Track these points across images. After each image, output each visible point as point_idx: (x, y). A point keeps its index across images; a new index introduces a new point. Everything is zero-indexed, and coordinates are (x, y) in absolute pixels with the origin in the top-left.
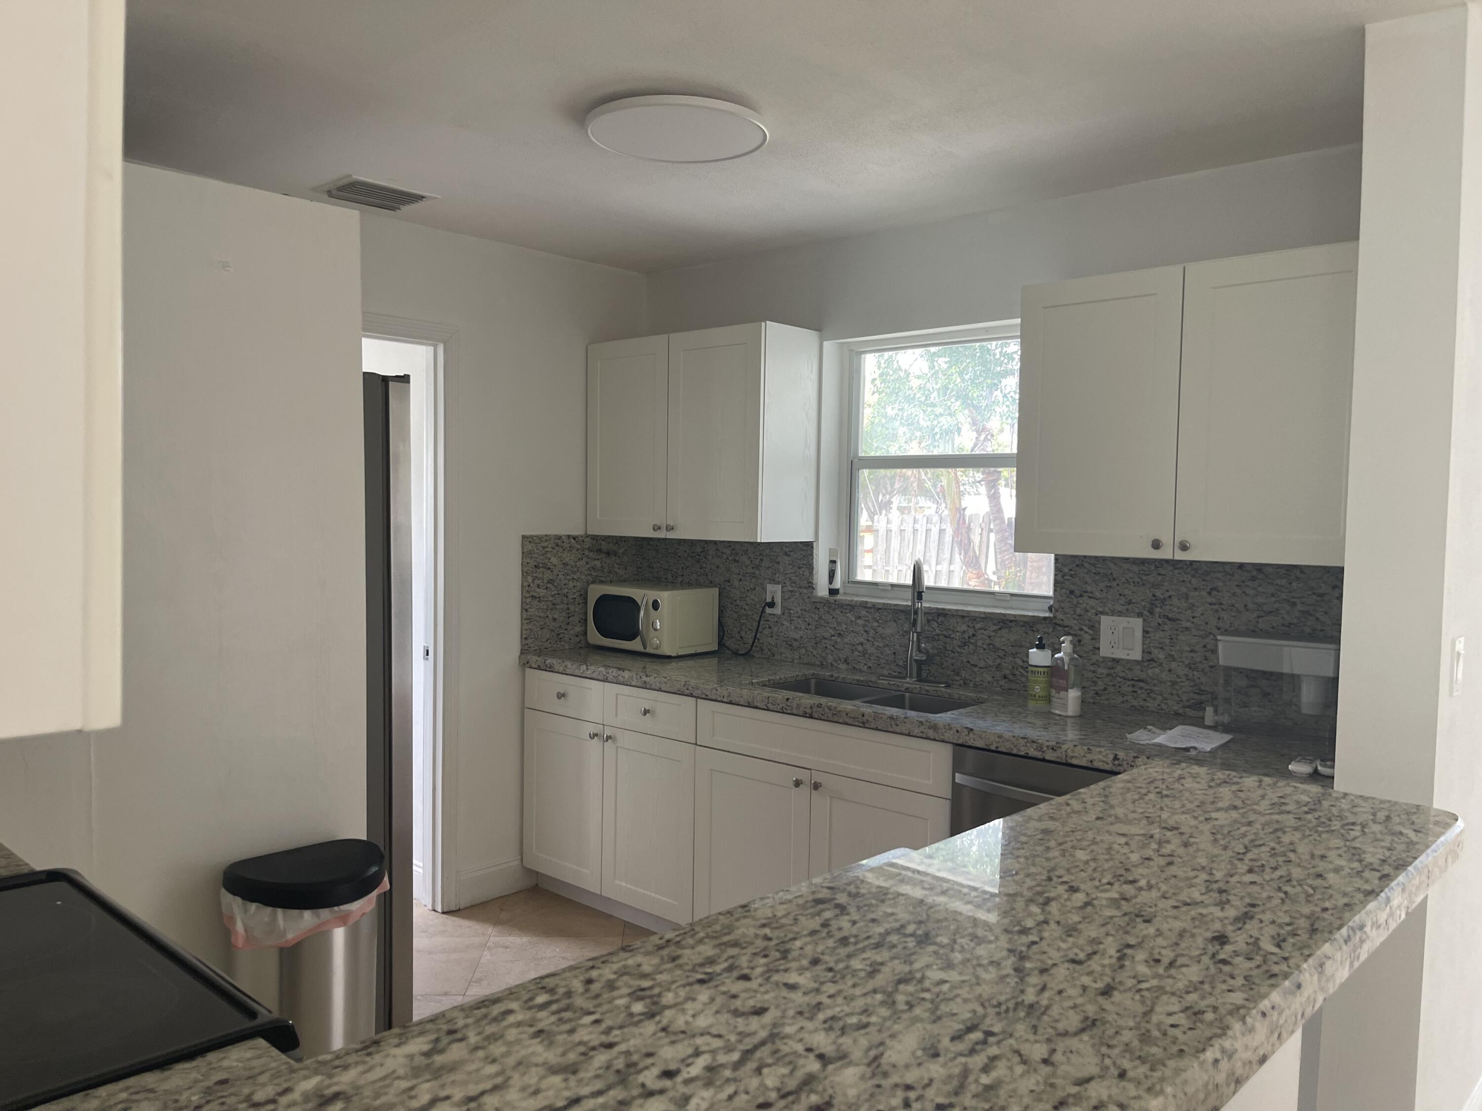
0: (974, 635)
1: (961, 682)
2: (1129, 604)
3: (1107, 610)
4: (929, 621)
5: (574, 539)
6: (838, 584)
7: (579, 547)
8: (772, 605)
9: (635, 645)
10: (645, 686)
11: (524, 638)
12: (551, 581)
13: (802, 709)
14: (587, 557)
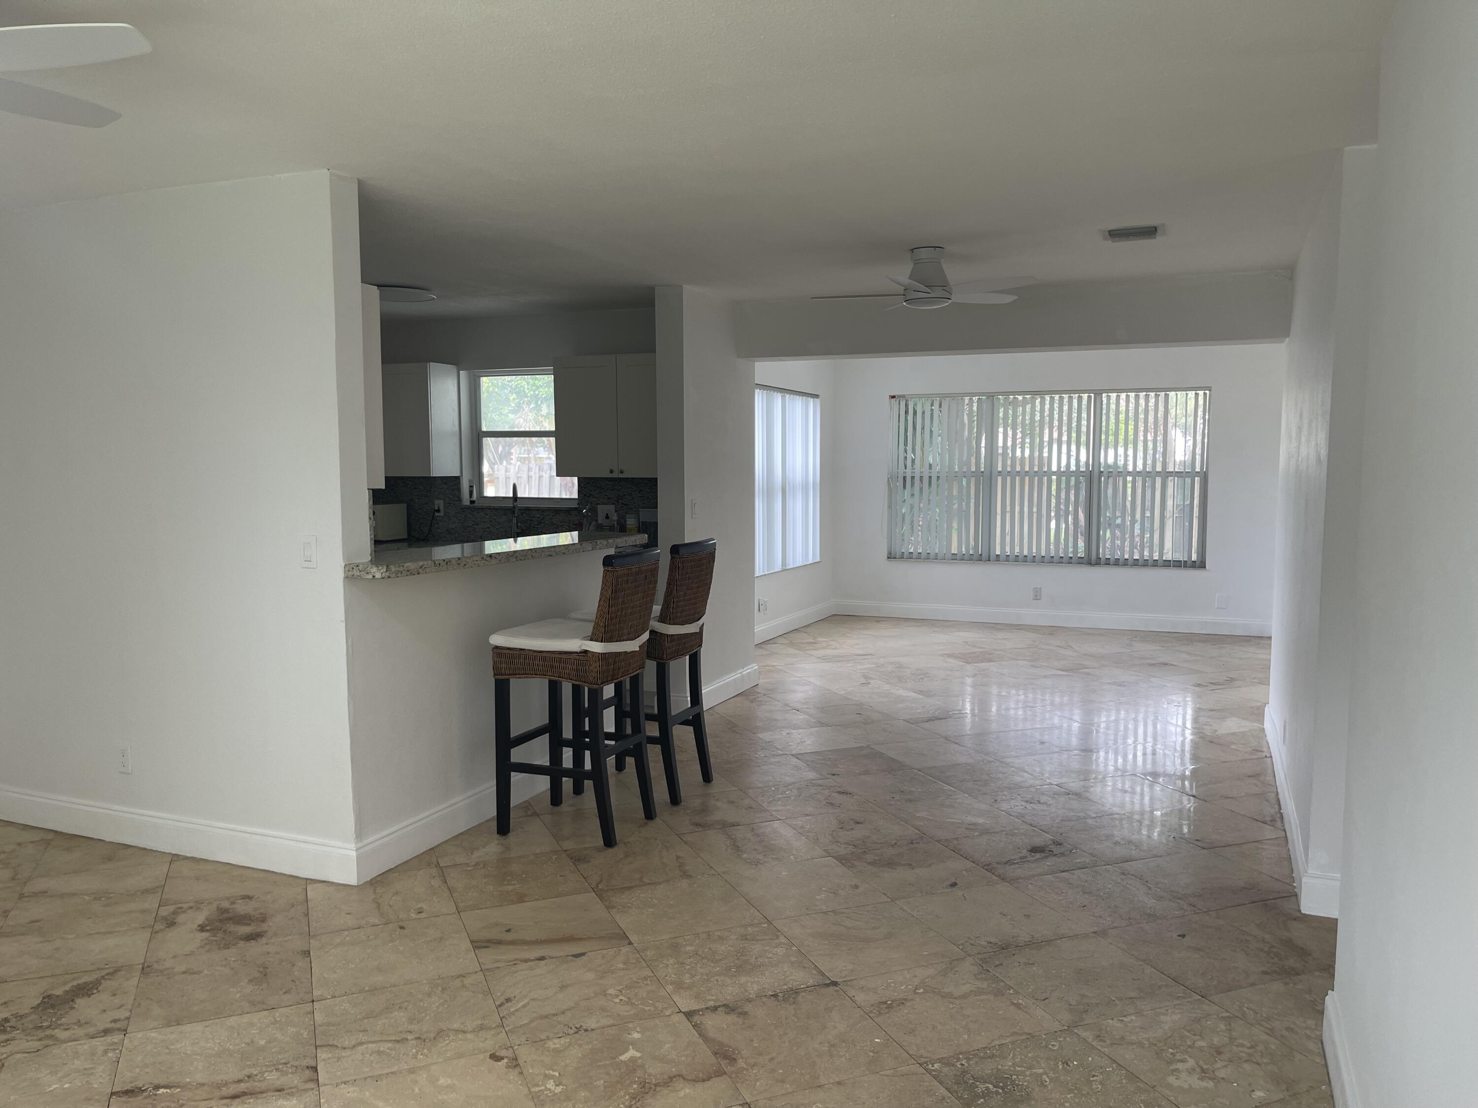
0: (543, 519)
2: (609, 499)
3: (600, 502)
6: (474, 498)
8: (438, 511)
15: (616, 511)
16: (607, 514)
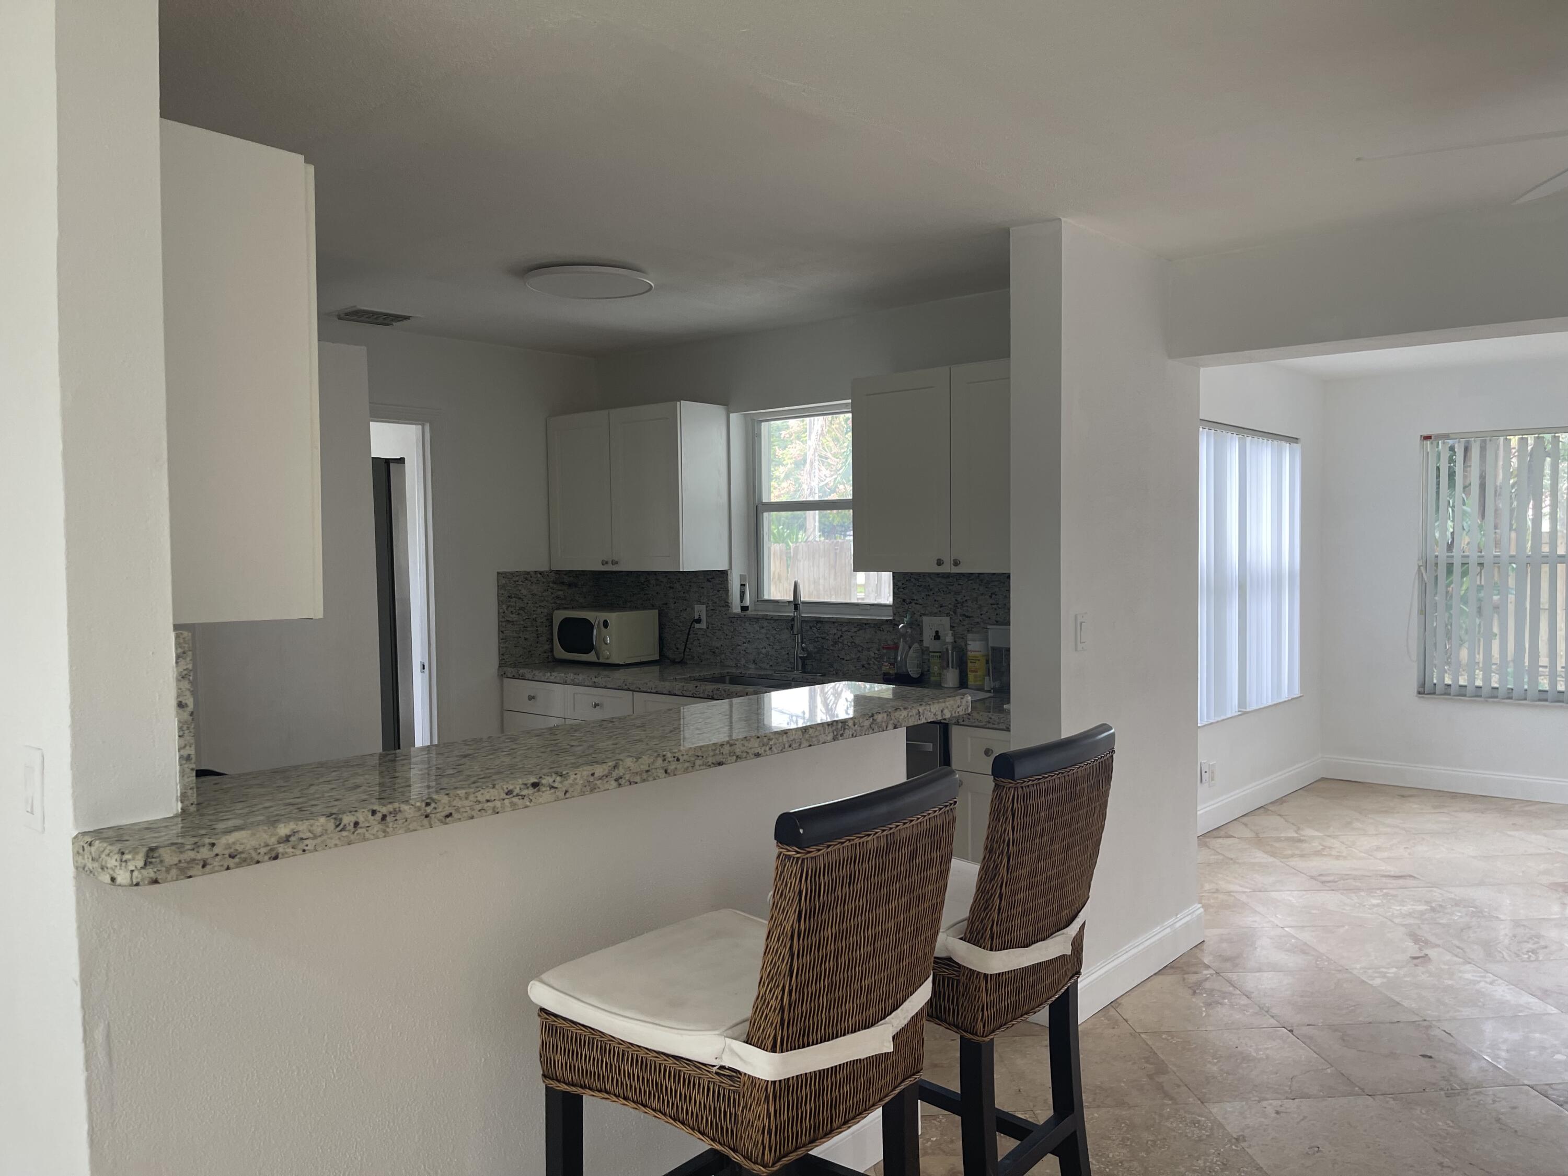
0: (841, 636)
1: (834, 672)
2: (941, 607)
3: (927, 612)
4: (811, 628)
5: (540, 574)
6: (747, 602)
7: (545, 580)
8: (699, 621)
9: (591, 657)
10: (595, 685)
11: (501, 655)
12: (521, 608)
13: (706, 693)
14: (553, 588)
15: (952, 627)
16: (937, 632)
